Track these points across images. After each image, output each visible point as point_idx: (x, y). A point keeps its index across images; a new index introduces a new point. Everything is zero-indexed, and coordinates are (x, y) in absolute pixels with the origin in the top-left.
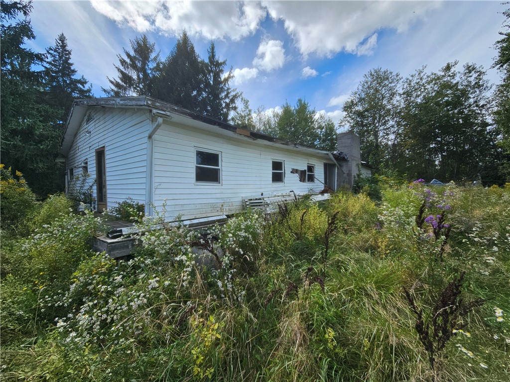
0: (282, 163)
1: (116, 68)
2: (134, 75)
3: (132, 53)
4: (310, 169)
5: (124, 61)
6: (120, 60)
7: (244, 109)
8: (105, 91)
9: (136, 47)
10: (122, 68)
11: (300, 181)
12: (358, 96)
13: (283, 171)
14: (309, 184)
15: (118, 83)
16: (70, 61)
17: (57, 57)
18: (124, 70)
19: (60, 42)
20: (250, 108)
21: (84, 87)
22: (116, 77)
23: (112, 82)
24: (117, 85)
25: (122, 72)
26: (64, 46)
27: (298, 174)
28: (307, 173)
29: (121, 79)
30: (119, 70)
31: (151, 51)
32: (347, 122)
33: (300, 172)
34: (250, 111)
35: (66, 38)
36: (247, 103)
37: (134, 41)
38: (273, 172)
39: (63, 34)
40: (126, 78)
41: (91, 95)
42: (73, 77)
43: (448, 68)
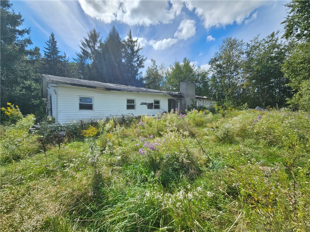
0: (134, 100)
1: (80, 47)
2: (89, 51)
3: (88, 39)
4: (157, 102)
5: (84, 43)
6: (82, 43)
7: (153, 66)
8: (74, 59)
9: (90, 35)
10: (83, 47)
11: (148, 108)
12: (219, 55)
13: (135, 104)
14: (155, 110)
15: (81, 55)
16: (56, 47)
17: (51, 45)
18: (84, 48)
19: (51, 37)
20: (156, 64)
21: (65, 59)
22: (80, 52)
23: (78, 55)
24: (81, 56)
25: (83, 49)
26: (53, 39)
27: (146, 105)
28: (154, 104)
29: (82, 53)
30: (81, 48)
31: (98, 37)
32: (211, 71)
33: (148, 104)
34: (156, 66)
35: (54, 35)
36: (154, 62)
37: (89, 32)
38: (127, 105)
39: (53, 33)
40: (85, 52)
41: (68, 62)
42: (58, 55)
43: (273, 35)
